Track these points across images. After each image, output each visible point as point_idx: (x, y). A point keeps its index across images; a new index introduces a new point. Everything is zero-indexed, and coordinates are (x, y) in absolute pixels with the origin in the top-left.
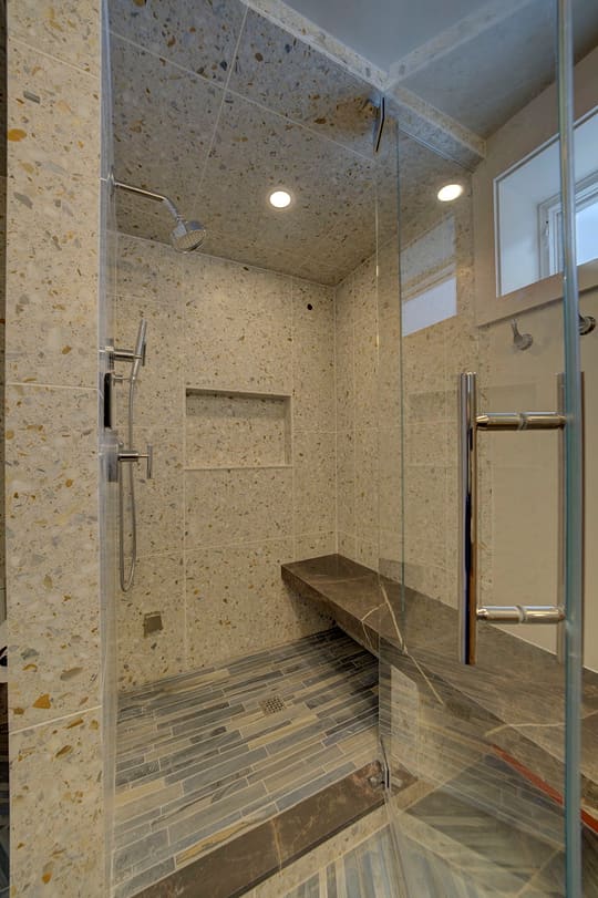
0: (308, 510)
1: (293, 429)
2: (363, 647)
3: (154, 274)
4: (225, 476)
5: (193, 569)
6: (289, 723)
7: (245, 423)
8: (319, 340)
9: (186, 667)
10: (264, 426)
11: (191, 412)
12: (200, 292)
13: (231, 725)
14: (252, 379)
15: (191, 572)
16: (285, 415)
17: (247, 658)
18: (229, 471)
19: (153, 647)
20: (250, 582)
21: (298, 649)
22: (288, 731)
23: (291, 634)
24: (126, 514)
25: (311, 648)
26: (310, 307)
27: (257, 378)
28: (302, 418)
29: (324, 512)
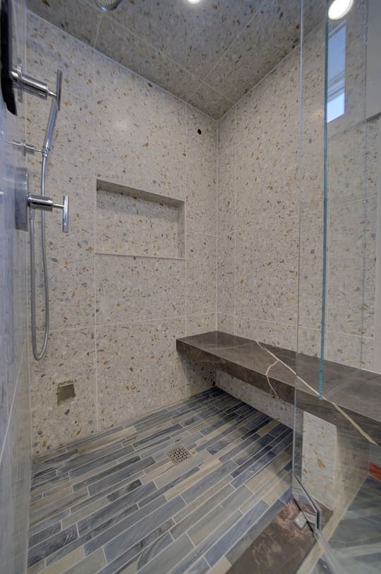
0: (197, 296)
1: (186, 228)
2: (240, 400)
3: (66, 65)
4: (132, 263)
5: (104, 342)
6: (197, 469)
7: (146, 222)
8: (206, 160)
9: (98, 428)
10: (162, 225)
11: (101, 205)
12: (110, 94)
13: (145, 478)
14: (154, 182)
15: (101, 345)
16: (179, 219)
17: (150, 416)
18: (135, 258)
19: (67, 413)
20: (152, 353)
21: (190, 406)
22: (197, 477)
23: (183, 394)
24: (38, 290)
25: (200, 404)
26: (199, 132)
27: (158, 182)
28: (193, 220)
29: (208, 298)
